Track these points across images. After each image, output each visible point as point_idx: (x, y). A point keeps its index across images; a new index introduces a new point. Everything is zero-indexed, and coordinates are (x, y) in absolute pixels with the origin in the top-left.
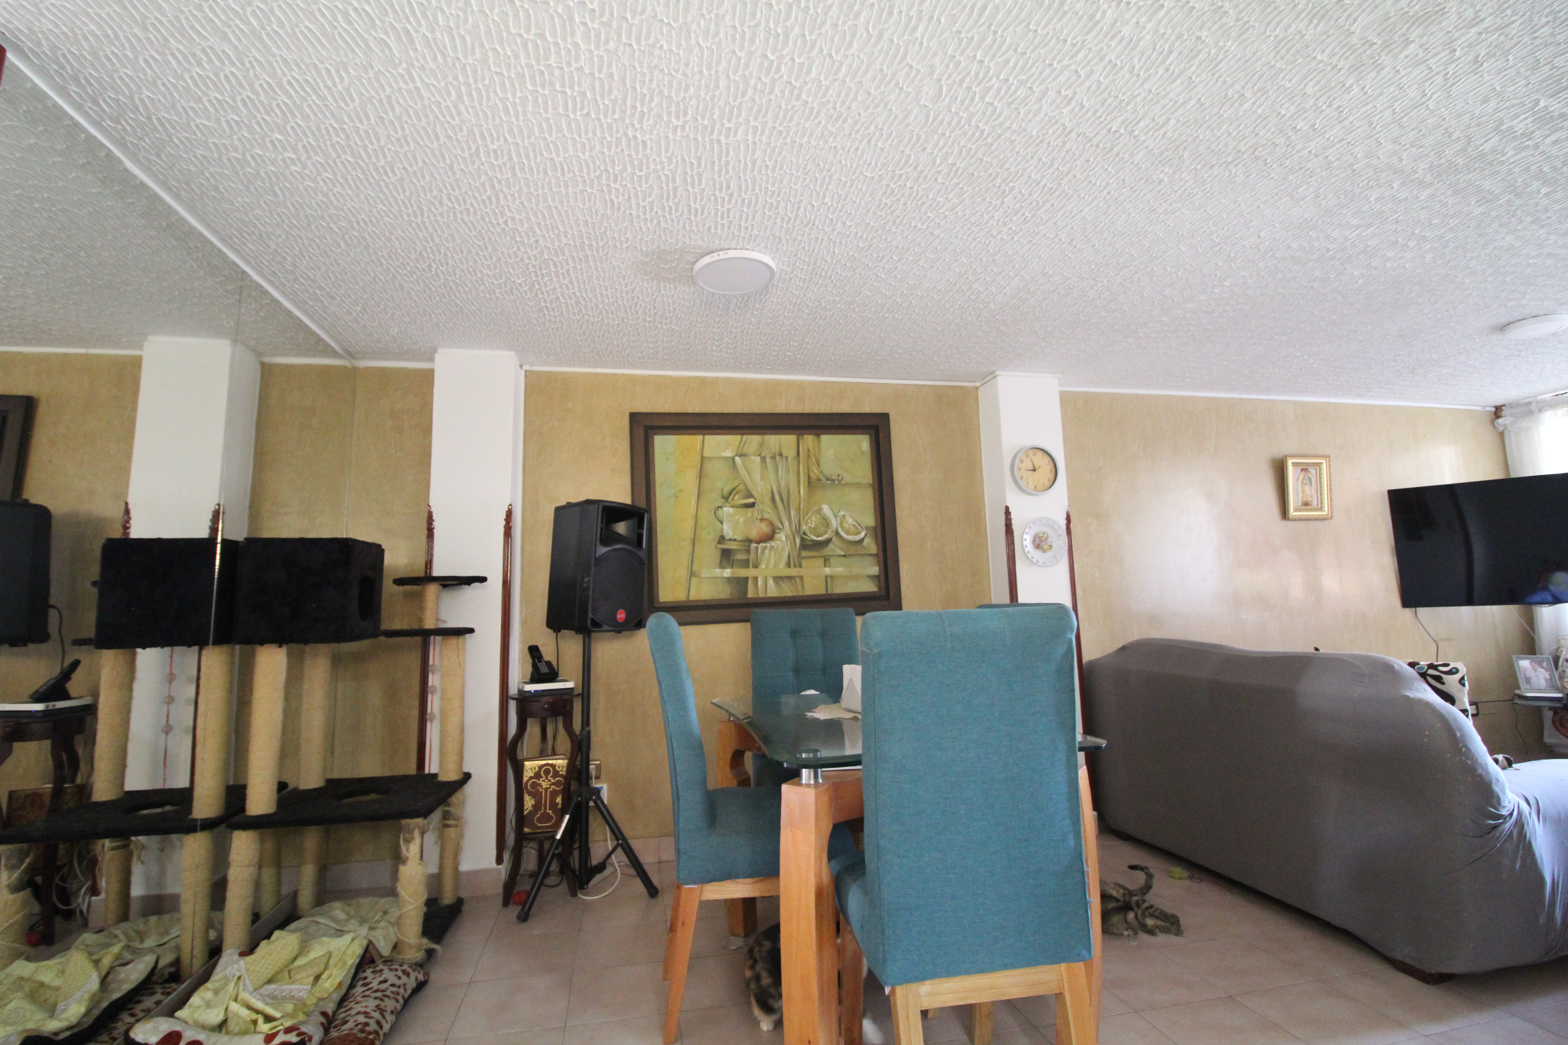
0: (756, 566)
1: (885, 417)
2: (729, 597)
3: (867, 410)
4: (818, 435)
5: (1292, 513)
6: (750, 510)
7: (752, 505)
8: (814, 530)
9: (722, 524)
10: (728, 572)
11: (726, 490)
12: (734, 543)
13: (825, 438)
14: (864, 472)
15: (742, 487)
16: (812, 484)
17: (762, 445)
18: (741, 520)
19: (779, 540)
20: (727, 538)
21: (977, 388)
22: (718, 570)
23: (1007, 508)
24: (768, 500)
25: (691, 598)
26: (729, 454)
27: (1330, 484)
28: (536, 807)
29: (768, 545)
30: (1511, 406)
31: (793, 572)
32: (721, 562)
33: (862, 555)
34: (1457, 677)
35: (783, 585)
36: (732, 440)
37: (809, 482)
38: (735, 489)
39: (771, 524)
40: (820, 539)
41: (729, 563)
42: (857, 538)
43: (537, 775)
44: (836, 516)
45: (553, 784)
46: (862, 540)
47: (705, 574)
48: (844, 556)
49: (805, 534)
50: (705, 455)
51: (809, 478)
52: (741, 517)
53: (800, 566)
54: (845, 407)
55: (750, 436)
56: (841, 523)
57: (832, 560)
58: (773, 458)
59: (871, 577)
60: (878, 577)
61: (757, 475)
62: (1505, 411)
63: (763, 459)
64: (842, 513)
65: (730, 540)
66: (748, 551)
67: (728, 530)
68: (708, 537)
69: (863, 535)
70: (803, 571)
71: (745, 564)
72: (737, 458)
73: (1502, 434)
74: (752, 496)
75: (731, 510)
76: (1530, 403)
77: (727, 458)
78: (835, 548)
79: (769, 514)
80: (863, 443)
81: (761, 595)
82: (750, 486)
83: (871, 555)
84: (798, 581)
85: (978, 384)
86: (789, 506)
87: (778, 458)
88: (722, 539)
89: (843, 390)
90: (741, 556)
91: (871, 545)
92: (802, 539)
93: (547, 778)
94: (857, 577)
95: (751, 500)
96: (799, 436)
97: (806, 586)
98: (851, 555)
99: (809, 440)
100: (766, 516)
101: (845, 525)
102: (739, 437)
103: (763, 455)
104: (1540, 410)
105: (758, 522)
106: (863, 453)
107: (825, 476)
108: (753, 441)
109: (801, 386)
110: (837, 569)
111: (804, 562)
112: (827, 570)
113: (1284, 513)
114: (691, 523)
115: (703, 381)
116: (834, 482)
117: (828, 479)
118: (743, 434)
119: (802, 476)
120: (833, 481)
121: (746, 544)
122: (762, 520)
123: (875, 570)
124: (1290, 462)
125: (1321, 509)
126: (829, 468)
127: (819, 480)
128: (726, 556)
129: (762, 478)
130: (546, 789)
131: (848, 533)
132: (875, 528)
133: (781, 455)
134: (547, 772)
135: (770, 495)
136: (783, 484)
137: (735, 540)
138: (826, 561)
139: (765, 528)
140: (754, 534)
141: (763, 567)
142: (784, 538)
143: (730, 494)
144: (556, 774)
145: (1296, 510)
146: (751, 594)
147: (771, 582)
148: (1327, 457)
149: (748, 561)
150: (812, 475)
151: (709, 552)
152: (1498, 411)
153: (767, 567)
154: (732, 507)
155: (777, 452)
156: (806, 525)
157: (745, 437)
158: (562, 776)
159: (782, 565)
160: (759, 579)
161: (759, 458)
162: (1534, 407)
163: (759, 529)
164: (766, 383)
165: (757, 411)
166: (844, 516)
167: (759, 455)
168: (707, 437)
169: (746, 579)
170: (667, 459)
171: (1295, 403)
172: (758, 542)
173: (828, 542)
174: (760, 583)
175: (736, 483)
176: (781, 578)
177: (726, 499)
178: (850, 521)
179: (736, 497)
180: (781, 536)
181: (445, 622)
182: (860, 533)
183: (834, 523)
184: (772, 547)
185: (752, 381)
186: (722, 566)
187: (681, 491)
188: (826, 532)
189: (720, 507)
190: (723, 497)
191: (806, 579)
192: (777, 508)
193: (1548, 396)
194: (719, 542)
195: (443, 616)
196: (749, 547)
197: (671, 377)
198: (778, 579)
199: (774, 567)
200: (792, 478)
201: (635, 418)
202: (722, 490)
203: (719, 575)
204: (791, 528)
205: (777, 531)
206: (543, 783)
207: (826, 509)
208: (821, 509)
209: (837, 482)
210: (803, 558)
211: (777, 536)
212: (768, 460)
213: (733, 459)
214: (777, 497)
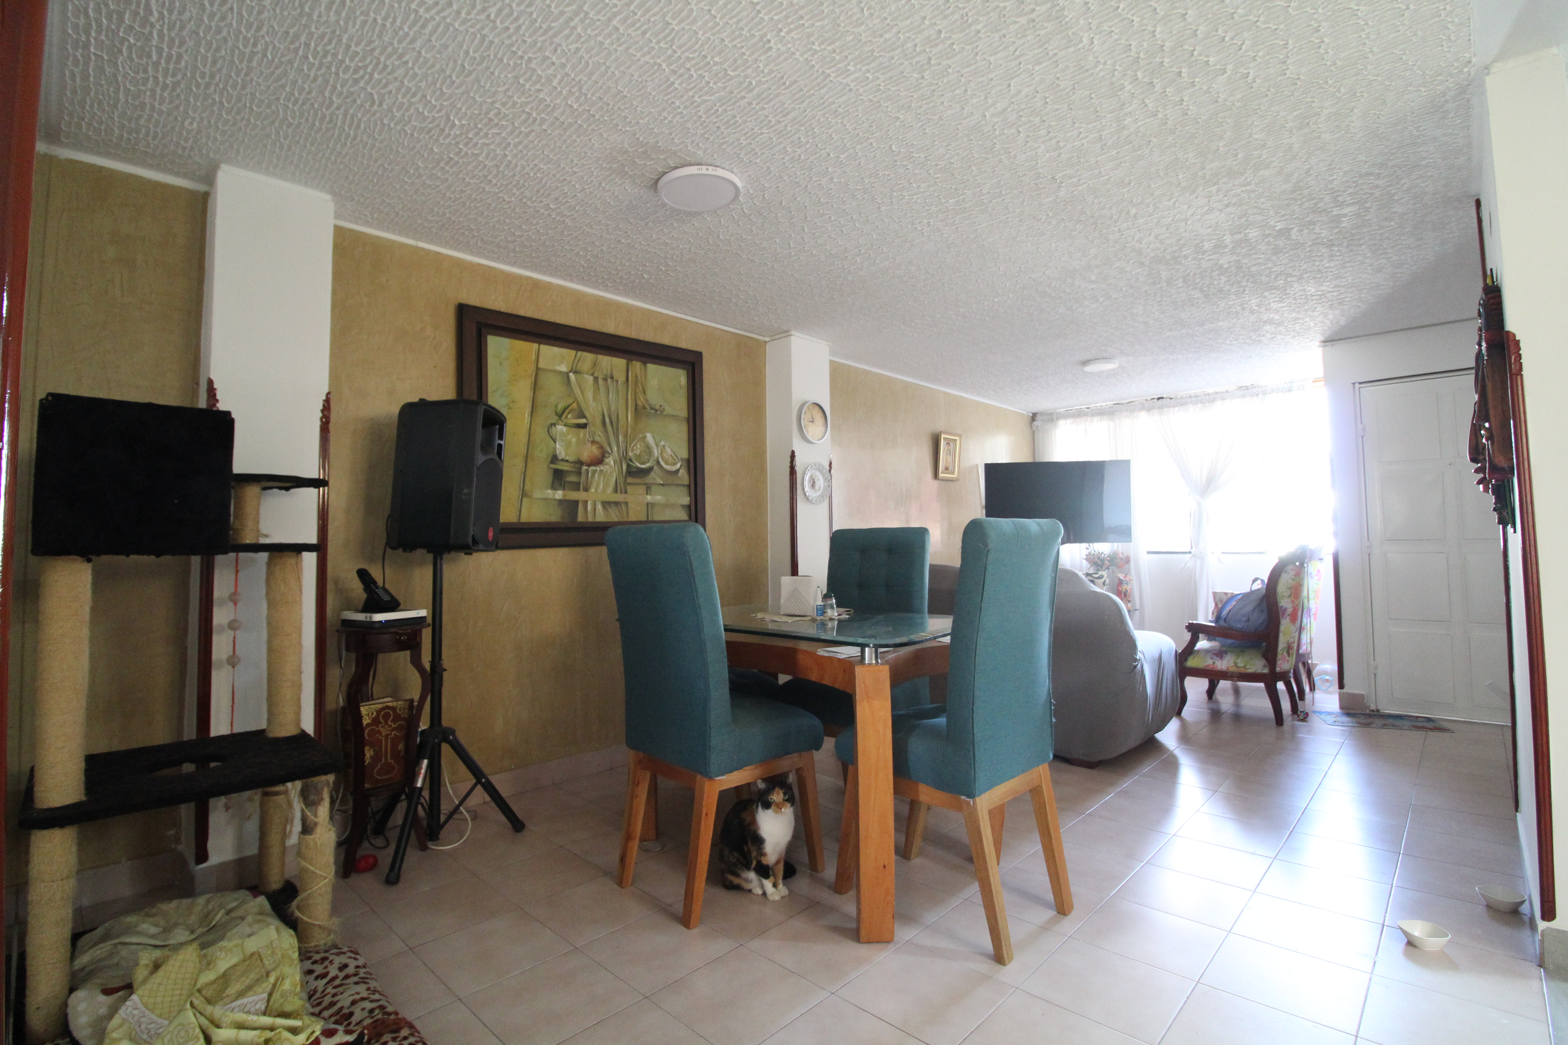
0: (586, 490)
1: (699, 354)
2: (559, 520)
3: (683, 345)
4: (645, 363)
5: (941, 475)
6: (582, 431)
7: (584, 426)
8: (639, 457)
9: (555, 442)
10: (559, 494)
11: (560, 407)
12: (566, 464)
13: (651, 367)
14: (680, 406)
15: (575, 405)
16: (640, 411)
17: (595, 364)
18: (574, 440)
19: (608, 464)
20: (560, 458)
21: (766, 342)
22: (550, 491)
23: (793, 452)
24: (598, 422)
25: (523, 520)
26: (563, 368)
27: (960, 456)
28: (376, 758)
29: (598, 469)
30: (1042, 414)
31: (619, 497)
32: (553, 483)
33: (677, 485)
34: (1102, 580)
35: (610, 510)
36: (568, 354)
37: (636, 409)
38: (568, 406)
39: (601, 447)
40: (643, 466)
41: (561, 485)
42: (674, 468)
43: (375, 721)
44: (657, 446)
45: (394, 729)
46: (678, 471)
47: (537, 494)
48: (663, 485)
49: (631, 460)
50: (541, 365)
51: (636, 405)
52: (573, 437)
53: (626, 493)
54: (665, 339)
55: (585, 354)
56: (661, 453)
57: (654, 488)
58: (605, 379)
59: (683, 506)
60: (689, 506)
61: (590, 395)
62: (1038, 417)
63: (596, 379)
64: (662, 443)
65: (563, 460)
66: (579, 473)
67: (561, 451)
68: (541, 454)
69: (678, 466)
70: (629, 498)
71: (576, 487)
72: (571, 374)
73: (1034, 432)
74: (584, 417)
75: (564, 429)
76: (1052, 414)
77: (561, 373)
78: (655, 477)
79: (600, 437)
80: (680, 377)
81: (590, 519)
82: (583, 406)
83: (684, 486)
84: (623, 506)
85: (767, 339)
86: (618, 430)
87: (609, 380)
88: (554, 459)
89: (665, 322)
90: (572, 478)
91: (684, 476)
92: (628, 466)
93: (386, 723)
94: (672, 506)
95: (584, 421)
96: (629, 361)
97: (631, 512)
98: (668, 485)
99: (637, 365)
100: (597, 439)
101: (665, 455)
102: (574, 352)
103: (596, 375)
104: (1058, 419)
105: (589, 444)
106: (681, 387)
107: (650, 405)
108: (588, 357)
109: (631, 310)
110: (656, 497)
111: (629, 488)
112: (649, 498)
113: (936, 475)
114: (524, 440)
115: (536, 284)
116: (657, 412)
117: (652, 409)
118: (577, 350)
119: (630, 401)
120: (656, 410)
121: (577, 466)
122: (593, 442)
123: (686, 500)
124: (943, 436)
125: (953, 473)
126: (654, 398)
127: (644, 408)
128: (558, 478)
129: (594, 399)
130: (387, 736)
131: (667, 463)
132: (688, 460)
133: (612, 378)
134: (386, 717)
135: (601, 417)
136: (613, 408)
137: (567, 461)
138: (648, 489)
139: (595, 451)
140: (585, 456)
141: (593, 490)
142: (612, 463)
143: (564, 412)
144: (397, 718)
145: (942, 473)
146: (580, 518)
147: (599, 507)
148: (960, 436)
149: (579, 483)
150: (639, 403)
151: (541, 473)
152: (1034, 417)
153: (596, 490)
154: (565, 425)
155: (609, 374)
156: (632, 451)
157: (579, 353)
158: (404, 719)
159: (610, 490)
160: (589, 503)
161: (592, 378)
162: (1054, 417)
163: (589, 452)
164: (598, 300)
165: (589, 328)
166: (664, 446)
167: (592, 374)
168: (542, 346)
169: (576, 503)
170: (501, 364)
171: (945, 393)
172: (589, 465)
173: (650, 470)
174: (589, 507)
175: (570, 401)
176: (609, 503)
177: (560, 415)
178: (669, 451)
179: (570, 416)
180: (610, 461)
181: (266, 536)
182: (675, 464)
183: (656, 452)
184: (602, 471)
185: (585, 295)
186: (553, 488)
187: (513, 402)
188: (648, 462)
189: (554, 425)
190: (557, 414)
191: (631, 506)
192: (606, 432)
193: (1062, 410)
194: (552, 462)
195: (264, 528)
196: (581, 469)
197: (502, 272)
198: (606, 504)
199: (603, 491)
200: (622, 402)
201: (463, 311)
202: (556, 406)
203: (551, 497)
204: (619, 454)
205: (607, 455)
206: (382, 730)
207: (649, 437)
208: (645, 437)
209: (659, 412)
210: (629, 484)
211: (607, 460)
212: (600, 381)
213: (567, 374)
214: (607, 420)
